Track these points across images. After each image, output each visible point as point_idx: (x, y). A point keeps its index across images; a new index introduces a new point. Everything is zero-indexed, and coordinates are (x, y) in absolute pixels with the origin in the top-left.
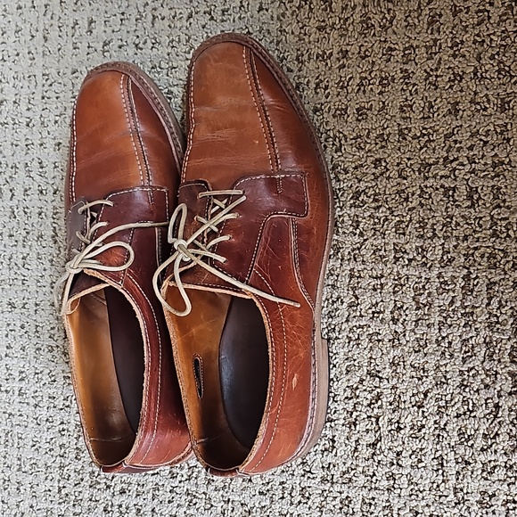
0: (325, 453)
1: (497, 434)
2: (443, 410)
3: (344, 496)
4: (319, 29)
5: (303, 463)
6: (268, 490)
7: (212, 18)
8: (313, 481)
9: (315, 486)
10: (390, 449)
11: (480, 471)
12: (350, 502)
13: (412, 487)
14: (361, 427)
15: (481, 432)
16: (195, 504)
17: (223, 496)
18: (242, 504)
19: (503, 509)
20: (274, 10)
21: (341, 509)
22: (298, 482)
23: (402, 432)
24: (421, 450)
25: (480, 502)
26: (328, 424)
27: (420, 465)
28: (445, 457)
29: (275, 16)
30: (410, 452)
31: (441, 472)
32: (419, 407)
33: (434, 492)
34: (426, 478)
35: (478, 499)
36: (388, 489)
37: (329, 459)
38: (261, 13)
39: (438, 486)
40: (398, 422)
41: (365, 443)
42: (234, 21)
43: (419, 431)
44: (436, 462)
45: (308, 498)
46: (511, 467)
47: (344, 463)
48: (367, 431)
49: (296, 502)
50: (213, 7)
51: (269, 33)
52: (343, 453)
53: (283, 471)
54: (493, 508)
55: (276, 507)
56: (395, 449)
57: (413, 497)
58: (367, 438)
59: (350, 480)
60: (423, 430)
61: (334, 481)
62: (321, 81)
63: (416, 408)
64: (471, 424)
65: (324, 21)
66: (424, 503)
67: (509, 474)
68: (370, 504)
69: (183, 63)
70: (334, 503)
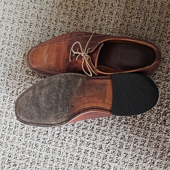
0: (45, 135)
1: (92, 135)
2: (79, 127)
3: (48, 147)
4: (64, 14)
5: (37, 137)
6: (26, 144)
9: (40, 144)
10: (63, 136)
11: (86, 144)
12: (49, 149)
13: (67, 146)
15: (88, 134)
16: (2, 145)
17: (11, 144)
18: (17, 147)
21: (46, 151)
22: (35, 142)
23: (67, 131)
24: (71, 137)
25: (84, 152)
28: (77, 139)
29: (51, 6)
30: (68, 137)
31: (76, 143)
32: (73, 125)
34: (71, 144)
37: (45, 136)
40: (66, 129)
41: (56, 133)
43: (72, 132)
45: (37, 147)
46: (94, 144)
47: (49, 138)
48: (58, 130)
49: (34, 148)
52: (50, 135)
53: (31, 139)
55: (27, 148)
56: (64, 136)
57: (67, 149)
58: (57, 132)
59: (50, 143)
60: (73, 132)
62: (62, 29)
63: (72, 125)
64: (86, 132)
66: (69, 151)
67: (93, 146)
68: (55, 150)
69: (20, 12)
70: (44, 149)
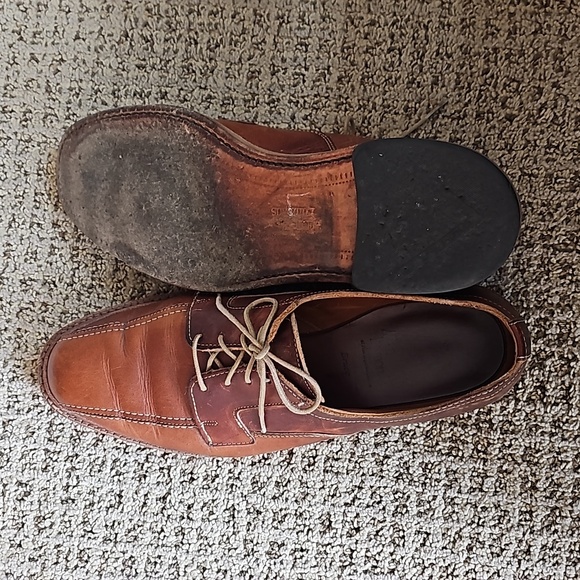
7: (21, 39)
8: (94, 542)
14: (152, 479)
19: (291, 558)
20: (92, 41)
26: (116, 478)
27: (211, 518)
33: (223, 545)
35: (266, 550)
36: (176, 546)
38: (77, 41)
39: (228, 539)
42: (46, 45)
44: (228, 513)
50: (23, 28)
51: (84, 62)
54: (281, 558)
61: (118, 540)
65: (144, 60)
